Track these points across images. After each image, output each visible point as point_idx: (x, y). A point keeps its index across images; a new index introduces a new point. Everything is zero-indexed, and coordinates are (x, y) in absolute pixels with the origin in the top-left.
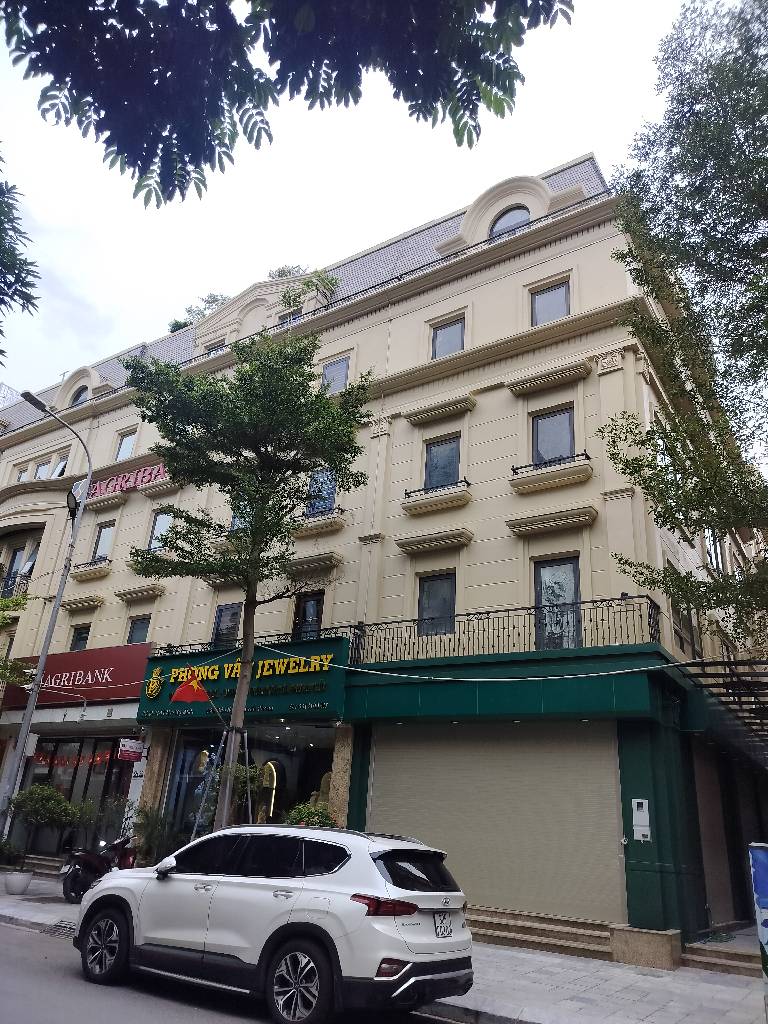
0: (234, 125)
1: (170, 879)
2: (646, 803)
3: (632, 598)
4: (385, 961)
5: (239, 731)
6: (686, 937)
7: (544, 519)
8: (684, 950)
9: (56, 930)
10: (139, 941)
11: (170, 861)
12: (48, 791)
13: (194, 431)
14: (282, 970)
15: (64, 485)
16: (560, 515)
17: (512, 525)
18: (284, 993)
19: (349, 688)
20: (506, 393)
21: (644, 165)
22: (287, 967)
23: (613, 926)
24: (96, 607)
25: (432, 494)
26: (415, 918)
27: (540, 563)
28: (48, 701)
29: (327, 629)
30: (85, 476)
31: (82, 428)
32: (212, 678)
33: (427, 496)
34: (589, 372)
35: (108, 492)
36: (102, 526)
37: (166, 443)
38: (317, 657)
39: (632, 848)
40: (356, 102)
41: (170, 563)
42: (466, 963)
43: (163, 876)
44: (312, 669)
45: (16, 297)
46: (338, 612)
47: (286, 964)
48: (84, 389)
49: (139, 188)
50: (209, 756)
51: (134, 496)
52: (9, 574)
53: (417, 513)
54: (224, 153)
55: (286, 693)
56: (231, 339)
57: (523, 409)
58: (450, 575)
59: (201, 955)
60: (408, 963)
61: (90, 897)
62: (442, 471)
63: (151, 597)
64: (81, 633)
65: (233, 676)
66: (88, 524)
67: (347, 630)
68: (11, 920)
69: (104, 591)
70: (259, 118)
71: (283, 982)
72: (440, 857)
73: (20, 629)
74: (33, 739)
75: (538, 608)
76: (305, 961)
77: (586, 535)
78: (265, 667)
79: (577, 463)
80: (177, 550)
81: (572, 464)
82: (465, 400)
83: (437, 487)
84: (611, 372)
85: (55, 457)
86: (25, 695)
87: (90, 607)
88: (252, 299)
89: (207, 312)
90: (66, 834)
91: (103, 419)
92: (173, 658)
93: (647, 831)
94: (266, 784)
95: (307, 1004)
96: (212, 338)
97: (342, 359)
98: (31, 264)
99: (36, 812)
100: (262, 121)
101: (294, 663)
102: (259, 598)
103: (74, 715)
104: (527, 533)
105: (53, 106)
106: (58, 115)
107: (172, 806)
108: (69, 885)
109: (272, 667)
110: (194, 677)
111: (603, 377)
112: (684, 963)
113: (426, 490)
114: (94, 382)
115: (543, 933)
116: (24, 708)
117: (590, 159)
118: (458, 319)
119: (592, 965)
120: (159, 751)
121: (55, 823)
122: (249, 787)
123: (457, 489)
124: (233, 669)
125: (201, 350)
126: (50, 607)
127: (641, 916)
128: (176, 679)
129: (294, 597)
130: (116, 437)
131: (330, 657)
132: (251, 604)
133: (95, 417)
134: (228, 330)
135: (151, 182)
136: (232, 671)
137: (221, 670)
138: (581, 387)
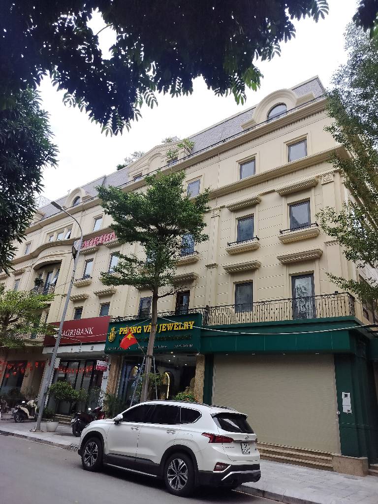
0: (142, 99)
1: (120, 424)
2: (349, 394)
3: (339, 294)
4: (218, 463)
5: (151, 357)
6: (370, 461)
7: (295, 255)
8: (370, 467)
9: (69, 448)
10: (107, 452)
11: (120, 416)
12: (65, 384)
13: (129, 218)
14: (171, 467)
15: (70, 243)
16: (304, 254)
17: (280, 258)
18: (172, 477)
19: (202, 337)
20: (276, 195)
21: (338, 87)
22: (173, 465)
23: (333, 454)
24: (85, 299)
25: (240, 244)
26: (232, 445)
27: (294, 277)
28: (65, 342)
29: (191, 309)
30: (79, 238)
31: (77, 216)
32: (138, 332)
33: (238, 245)
34: (317, 183)
35: (91, 245)
36: (88, 261)
37: (116, 223)
38: (187, 323)
39: (342, 416)
40: (191, 93)
41: (119, 279)
42: (257, 467)
43: (117, 423)
44: (185, 329)
45: (49, 161)
46: (197, 301)
47: (173, 463)
48: (78, 198)
49: (103, 129)
50: (138, 369)
51: (101, 247)
52: (46, 284)
53: (233, 253)
54: (138, 113)
55: (173, 340)
56: (144, 173)
57: (285, 202)
58: (250, 283)
59: (134, 459)
60: (229, 465)
61: (85, 432)
62: (245, 232)
63: (110, 294)
64: (79, 311)
65: (148, 331)
66: (81, 260)
67: (201, 310)
68: (50, 443)
69: (89, 292)
70: (152, 96)
71: (172, 472)
72: (245, 417)
73: (51, 310)
74: (58, 360)
75: (294, 299)
76: (181, 463)
77: (317, 263)
78: (163, 327)
79: (312, 228)
80: (121, 273)
81: (310, 228)
82: (256, 199)
83: (243, 241)
84: (328, 183)
85: (66, 230)
86: (54, 340)
87: (83, 299)
88: (154, 154)
89: (134, 160)
90: (73, 404)
91: (87, 212)
92: (120, 323)
93: (349, 408)
94: (165, 383)
95: (183, 482)
96: (136, 173)
97: (197, 181)
98: (55, 146)
99: (60, 394)
100: (153, 97)
101: (176, 325)
102: (159, 295)
103: (76, 349)
104: (288, 262)
105: (68, 100)
106: (71, 103)
107: (121, 393)
108: (75, 428)
109: (167, 327)
110: (130, 332)
111: (324, 186)
112: (370, 474)
113: (238, 242)
114: (83, 194)
115: (299, 457)
116: (54, 346)
117: (317, 79)
118: (252, 160)
119: (322, 473)
120: (115, 366)
121: (68, 399)
122: (156, 384)
123: (252, 242)
124: (148, 328)
125: (131, 178)
126: (65, 299)
127: (348, 449)
128: (122, 333)
129: (175, 295)
130: (93, 220)
131: (193, 322)
132: (156, 297)
133: (84, 210)
134: (144, 168)
135: (108, 126)
136: (147, 329)
137: (143, 328)
138: (313, 191)
